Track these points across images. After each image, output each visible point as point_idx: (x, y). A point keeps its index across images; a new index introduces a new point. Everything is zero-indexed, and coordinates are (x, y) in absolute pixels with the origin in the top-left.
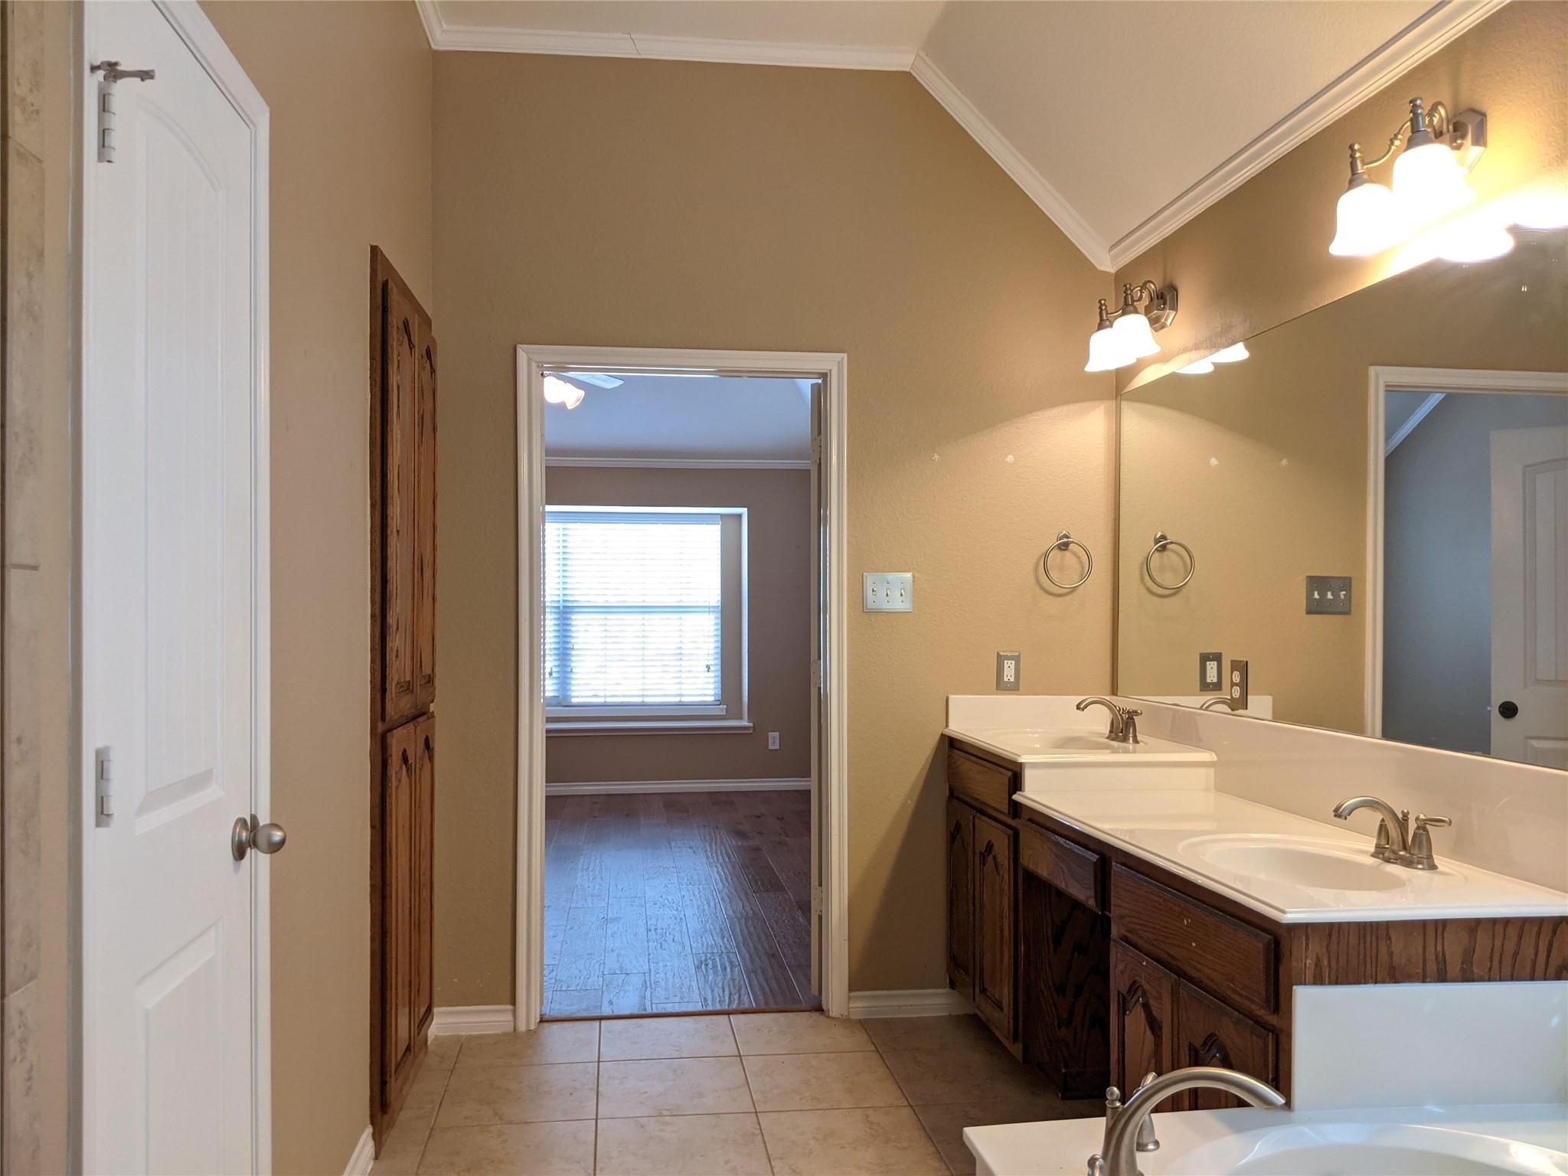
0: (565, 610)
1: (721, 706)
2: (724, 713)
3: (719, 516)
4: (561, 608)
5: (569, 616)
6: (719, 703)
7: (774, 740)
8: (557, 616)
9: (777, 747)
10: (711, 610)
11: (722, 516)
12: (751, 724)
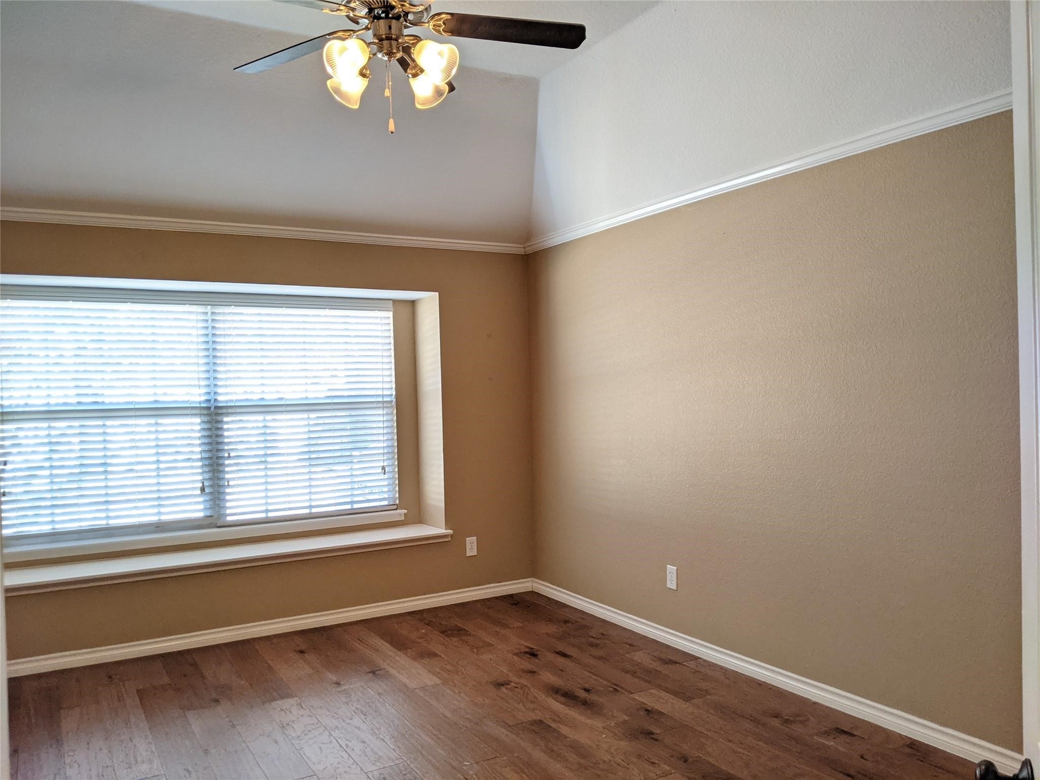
0: (216, 411)
1: (398, 511)
2: (403, 519)
3: (391, 302)
4: (212, 409)
5: (219, 418)
6: (395, 507)
7: (471, 546)
8: (206, 419)
9: (475, 553)
10: (385, 405)
11: (395, 302)
12: (450, 532)
